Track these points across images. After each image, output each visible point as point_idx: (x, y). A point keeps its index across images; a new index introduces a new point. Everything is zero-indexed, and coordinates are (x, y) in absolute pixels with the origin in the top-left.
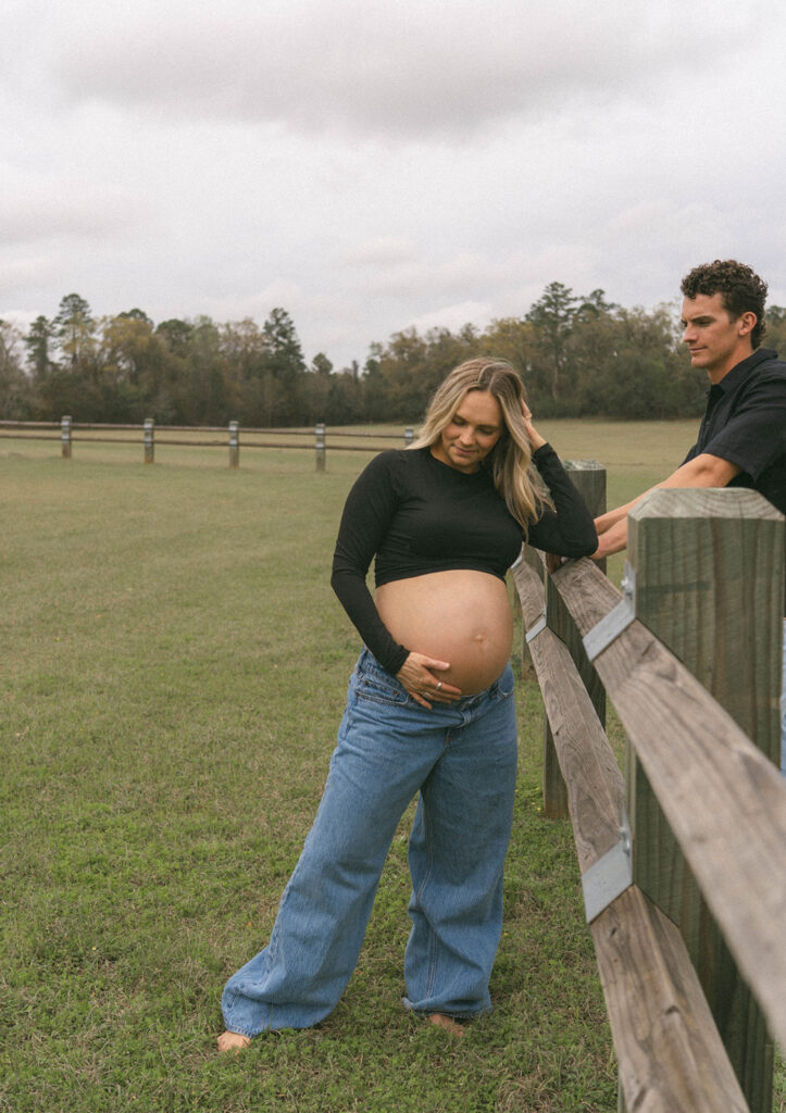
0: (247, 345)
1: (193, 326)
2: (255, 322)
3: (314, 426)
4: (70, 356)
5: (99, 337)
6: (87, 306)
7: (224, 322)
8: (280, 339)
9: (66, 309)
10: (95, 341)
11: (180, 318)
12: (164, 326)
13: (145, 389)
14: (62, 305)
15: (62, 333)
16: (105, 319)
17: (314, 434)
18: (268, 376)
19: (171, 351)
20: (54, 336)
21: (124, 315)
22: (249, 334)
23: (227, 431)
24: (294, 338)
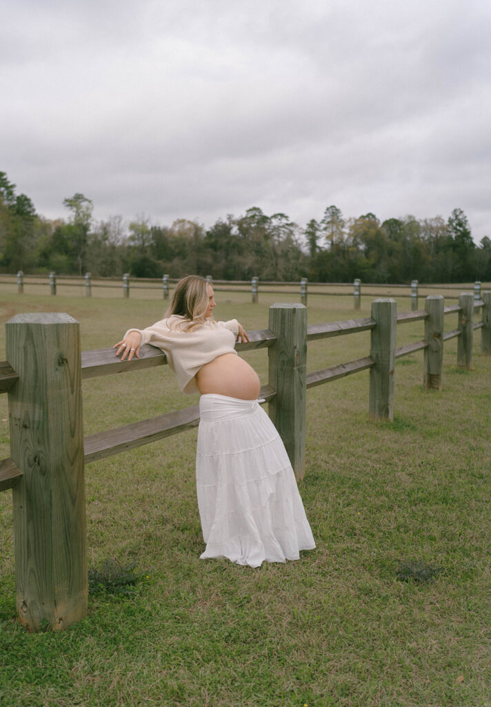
0: (438, 232)
1: (404, 222)
2: (442, 218)
3: (473, 281)
4: (330, 242)
5: (346, 230)
6: (340, 212)
7: (423, 219)
8: (458, 228)
9: (328, 215)
10: (344, 233)
11: (396, 218)
12: (386, 223)
13: (373, 261)
14: (326, 213)
15: (325, 229)
16: (350, 220)
17: (473, 289)
18: (450, 251)
19: (390, 237)
20: (320, 231)
21: (363, 217)
22: (439, 225)
23: (410, 287)
24: (467, 227)
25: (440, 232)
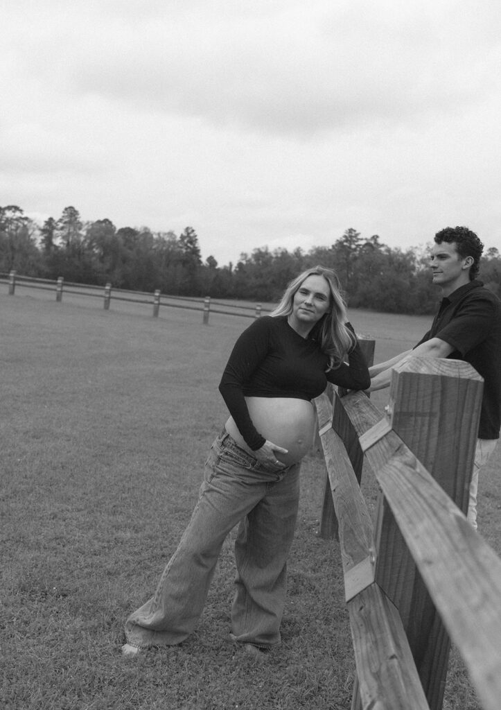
0: (169, 246)
1: (139, 232)
2: (175, 233)
3: (204, 297)
4: (65, 242)
5: (83, 232)
6: (78, 214)
7: (157, 232)
8: (189, 245)
9: (66, 214)
10: (81, 235)
11: (132, 227)
12: (122, 231)
13: (108, 266)
14: (64, 212)
15: (62, 228)
16: (88, 223)
17: (203, 302)
18: (180, 266)
19: (125, 245)
20: (57, 230)
21: (99, 222)
22: (171, 240)
23: (154, 295)
24: (196, 245)
25: (172, 246)
